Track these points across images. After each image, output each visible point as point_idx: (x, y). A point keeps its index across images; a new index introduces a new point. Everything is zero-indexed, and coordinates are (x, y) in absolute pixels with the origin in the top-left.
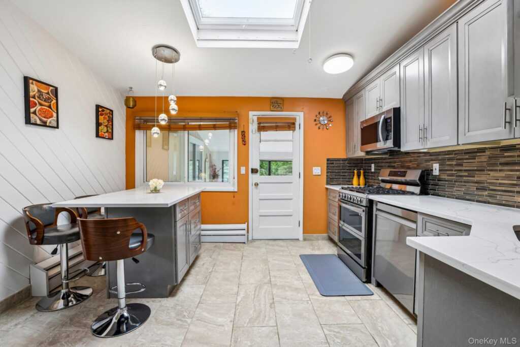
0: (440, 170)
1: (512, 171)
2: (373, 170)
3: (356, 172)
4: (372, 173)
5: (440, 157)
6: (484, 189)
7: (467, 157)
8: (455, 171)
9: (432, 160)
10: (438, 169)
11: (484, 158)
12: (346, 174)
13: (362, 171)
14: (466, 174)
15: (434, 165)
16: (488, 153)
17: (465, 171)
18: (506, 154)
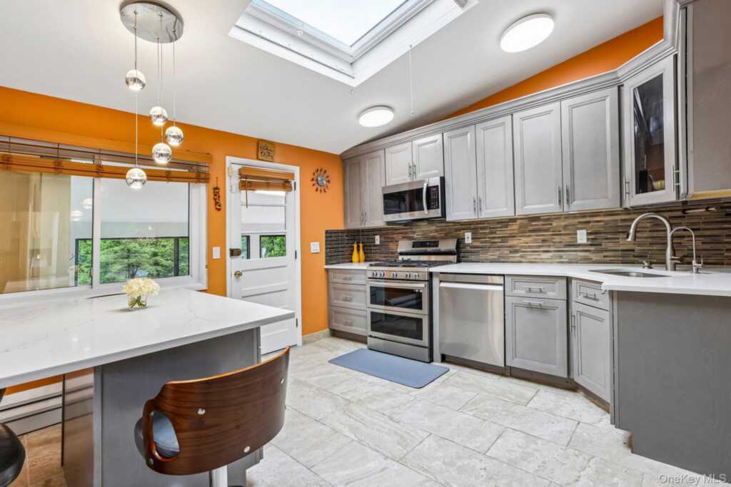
0: (473, 239)
1: (538, 236)
2: (377, 242)
3: (355, 246)
4: (376, 246)
5: (472, 226)
6: (517, 251)
7: (499, 226)
8: (489, 238)
9: (463, 229)
10: (470, 237)
11: (515, 227)
12: (345, 249)
13: (361, 245)
14: (499, 240)
15: (466, 234)
16: (518, 222)
17: (499, 237)
18: (534, 223)
